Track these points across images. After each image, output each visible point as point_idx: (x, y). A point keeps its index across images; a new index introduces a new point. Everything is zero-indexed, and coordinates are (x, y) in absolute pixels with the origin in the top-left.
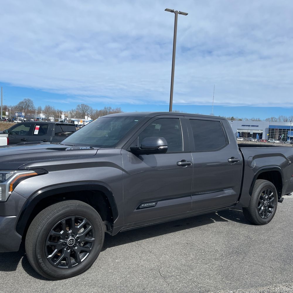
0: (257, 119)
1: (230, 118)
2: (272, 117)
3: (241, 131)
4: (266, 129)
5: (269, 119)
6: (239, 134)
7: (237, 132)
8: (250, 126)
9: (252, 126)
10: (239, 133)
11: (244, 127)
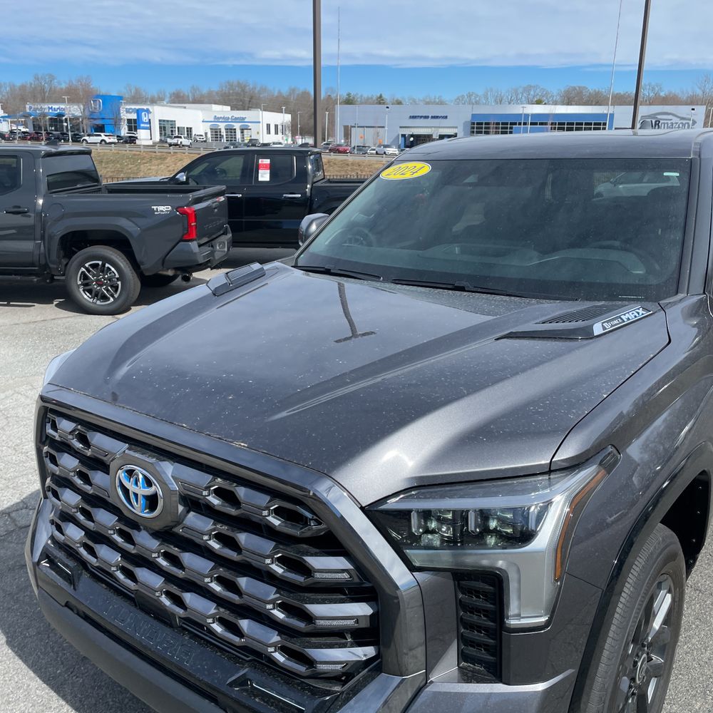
0: (435, 99)
1: (374, 98)
2: (469, 93)
3: (407, 132)
4: (465, 123)
5: (463, 96)
6: (403, 138)
7: (401, 133)
8: (428, 117)
9: (433, 117)
10: (403, 136)
11: (415, 120)
